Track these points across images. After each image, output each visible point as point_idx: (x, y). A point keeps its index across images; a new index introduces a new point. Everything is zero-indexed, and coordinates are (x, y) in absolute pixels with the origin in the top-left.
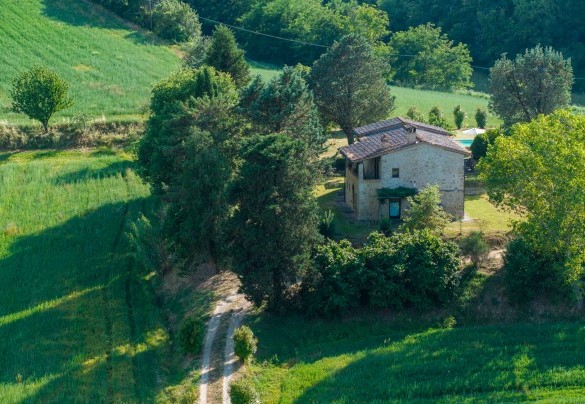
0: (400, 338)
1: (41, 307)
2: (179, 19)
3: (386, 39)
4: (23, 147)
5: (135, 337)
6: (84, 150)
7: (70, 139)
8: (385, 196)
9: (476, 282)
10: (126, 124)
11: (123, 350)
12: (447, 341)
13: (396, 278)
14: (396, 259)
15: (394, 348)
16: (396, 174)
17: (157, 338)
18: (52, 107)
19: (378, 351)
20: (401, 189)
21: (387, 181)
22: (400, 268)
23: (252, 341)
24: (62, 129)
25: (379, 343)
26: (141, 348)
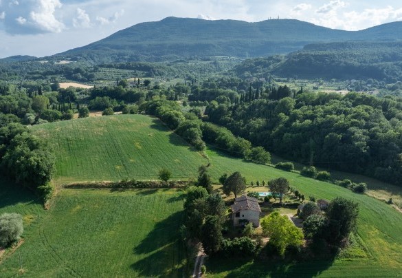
0: (240, 267)
1: (159, 250)
2: (201, 144)
3: (250, 148)
4: (161, 187)
5: (179, 262)
6: (175, 189)
7: (172, 186)
8: (240, 221)
9: (260, 249)
10: (185, 182)
11: (176, 266)
12: (251, 268)
13: (240, 250)
14: (240, 246)
15: (238, 270)
16: (243, 216)
17: (185, 262)
18: (168, 178)
19: (234, 270)
20: (244, 220)
21: (241, 218)
22: (241, 248)
23: (205, 268)
24: (170, 182)
25: (235, 268)
26: (181, 266)
